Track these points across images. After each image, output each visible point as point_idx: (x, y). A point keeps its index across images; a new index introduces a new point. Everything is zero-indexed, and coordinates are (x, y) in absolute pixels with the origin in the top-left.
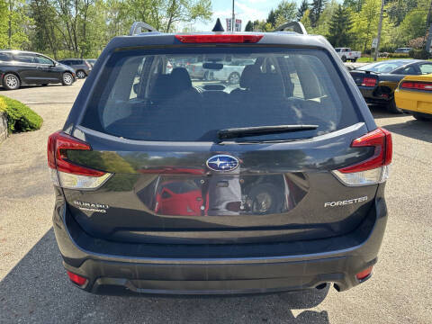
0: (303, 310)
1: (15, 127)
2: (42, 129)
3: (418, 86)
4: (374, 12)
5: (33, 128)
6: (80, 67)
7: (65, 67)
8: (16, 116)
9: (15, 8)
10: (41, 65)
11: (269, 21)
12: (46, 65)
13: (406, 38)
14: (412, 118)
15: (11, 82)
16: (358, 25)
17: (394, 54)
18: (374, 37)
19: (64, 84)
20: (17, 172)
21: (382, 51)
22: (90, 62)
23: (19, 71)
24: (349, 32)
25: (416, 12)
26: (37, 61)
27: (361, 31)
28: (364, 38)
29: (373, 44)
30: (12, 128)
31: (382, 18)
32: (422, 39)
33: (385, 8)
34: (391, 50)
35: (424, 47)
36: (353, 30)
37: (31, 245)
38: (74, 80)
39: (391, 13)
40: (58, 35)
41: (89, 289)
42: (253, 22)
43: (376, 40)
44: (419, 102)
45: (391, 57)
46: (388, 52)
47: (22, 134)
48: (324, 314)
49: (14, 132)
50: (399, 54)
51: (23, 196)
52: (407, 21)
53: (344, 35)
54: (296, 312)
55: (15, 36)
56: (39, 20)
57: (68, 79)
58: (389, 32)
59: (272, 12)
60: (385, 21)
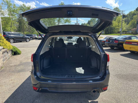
0: (91, 101)
1: (14, 54)
2: (21, 54)
3: (130, 43)
4: (120, 21)
5: (19, 54)
6: (31, 36)
7: (27, 37)
8: (14, 50)
9: (13, 19)
10: (20, 36)
11: (88, 23)
12: (22, 36)
13: (130, 28)
14: (129, 52)
15: (12, 41)
16: (115, 24)
17: (127, 33)
18: (120, 28)
19: (27, 42)
20: (15, 66)
21: (123, 32)
22: (34, 35)
23: (14, 38)
24: (112, 26)
25: (133, 20)
26: (19, 35)
27: (116, 26)
28: (117, 28)
29: (120, 30)
30: (13, 54)
31: (122, 22)
32: (135, 29)
33: (123, 20)
34: (126, 32)
35: (136, 31)
36: (114, 26)
37: (20, 84)
38: (30, 41)
39: (125, 21)
40: (25, 27)
41: (38, 91)
42: (83, 24)
43: (121, 29)
44: (130, 48)
45: (126, 34)
46: (125, 32)
47: (16, 56)
48: (97, 102)
49: (13, 55)
50: (128, 33)
51: (17, 72)
52: (130, 23)
53: (111, 27)
54: (90, 101)
55: (13, 27)
56: (20, 23)
57: (28, 40)
58: (125, 26)
59: (89, 21)
60: (123, 23)
